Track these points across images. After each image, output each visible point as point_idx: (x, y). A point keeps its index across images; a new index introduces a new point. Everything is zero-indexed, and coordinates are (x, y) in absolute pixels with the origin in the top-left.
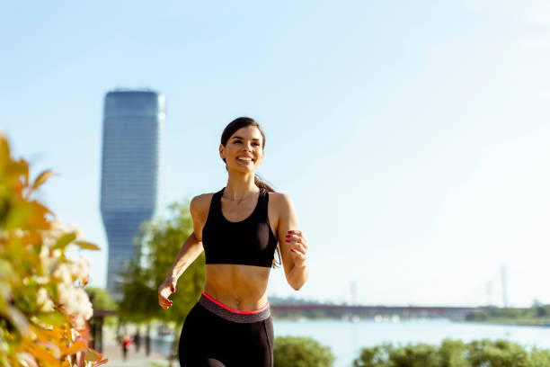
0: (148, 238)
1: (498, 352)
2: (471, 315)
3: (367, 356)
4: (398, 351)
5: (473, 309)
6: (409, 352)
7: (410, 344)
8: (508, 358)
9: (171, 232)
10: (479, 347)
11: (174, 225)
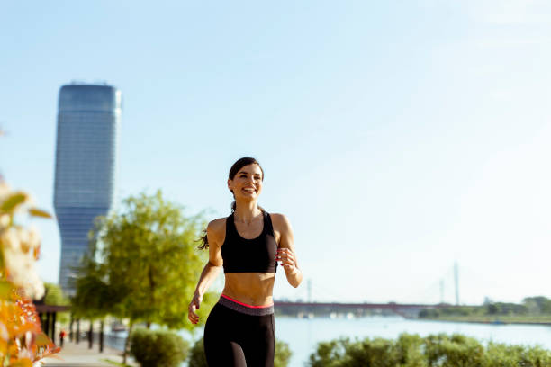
0: (103, 233)
1: (455, 346)
2: (424, 313)
3: (324, 350)
4: (356, 345)
5: (426, 306)
6: (366, 346)
7: (367, 339)
8: (465, 351)
9: (126, 226)
10: (436, 342)
11: (130, 220)
